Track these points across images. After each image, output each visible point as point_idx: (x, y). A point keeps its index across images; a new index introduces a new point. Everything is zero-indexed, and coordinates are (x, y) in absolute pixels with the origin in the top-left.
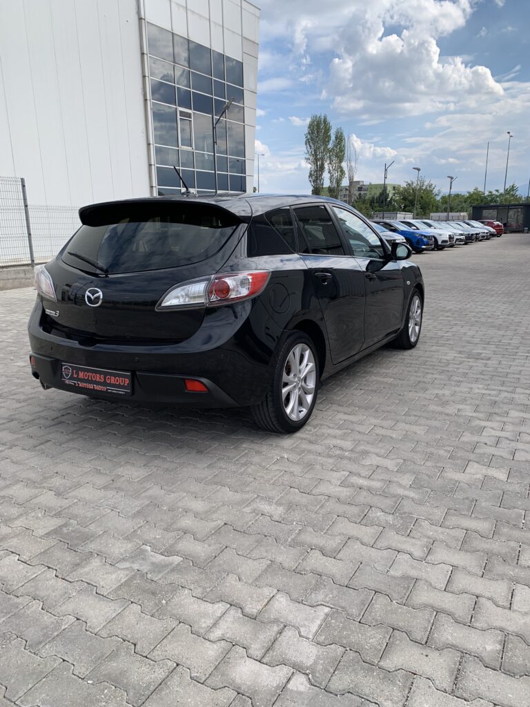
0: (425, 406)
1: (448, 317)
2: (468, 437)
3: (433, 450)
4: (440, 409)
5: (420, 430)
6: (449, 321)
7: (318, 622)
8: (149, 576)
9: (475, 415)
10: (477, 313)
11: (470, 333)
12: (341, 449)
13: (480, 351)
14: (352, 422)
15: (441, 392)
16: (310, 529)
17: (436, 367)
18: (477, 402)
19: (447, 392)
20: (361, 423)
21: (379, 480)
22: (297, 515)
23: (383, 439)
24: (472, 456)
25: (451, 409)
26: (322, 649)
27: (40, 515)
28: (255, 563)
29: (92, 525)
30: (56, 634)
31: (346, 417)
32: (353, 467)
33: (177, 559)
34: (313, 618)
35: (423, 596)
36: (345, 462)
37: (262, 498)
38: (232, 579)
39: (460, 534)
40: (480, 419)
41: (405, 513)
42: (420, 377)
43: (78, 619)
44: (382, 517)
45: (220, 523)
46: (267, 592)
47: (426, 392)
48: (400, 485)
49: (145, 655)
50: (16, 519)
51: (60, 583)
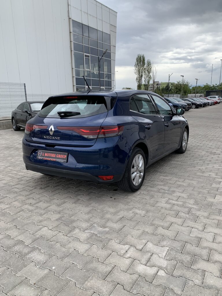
0: (196, 173)
1: (200, 137)
2: (214, 185)
3: (201, 190)
4: (201, 174)
5: (195, 183)
6: (201, 139)
7: (165, 252)
8: (98, 235)
9: (216, 177)
10: (212, 136)
11: (210, 144)
12: (164, 190)
13: (215, 151)
14: (166, 179)
15: (201, 168)
16: (156, 219)
17: (198, 158)
18: (217, 172)
19: (204, 168)
20: (170, 180)
21: (181, 201)
22: (150, 214)
23: (180, 186)
24: (217, 193)
25: (206, 174)
26: (169, 262)
27: (52, 213)
28: (138, 231)
29: (73, 217)
30: (68, 254)
31: (164, 177)
32: (170, 197)
33: (107, 229)
34: (163, 251)
35: (205, 244)
36: (166, 195)
37: (136, 208)
38: (129, 237)
39: (216, 222)
40: (218, 178)
41: (193, 214)
42: (192, 162)
43: (75, 250)
44: (184, 215)
45: (121, 216)
46: (144, 241)
47: (195, 168)
48: (190, 204)
49: (102, 262)
50: (44, 214)
51: (66, 237)
